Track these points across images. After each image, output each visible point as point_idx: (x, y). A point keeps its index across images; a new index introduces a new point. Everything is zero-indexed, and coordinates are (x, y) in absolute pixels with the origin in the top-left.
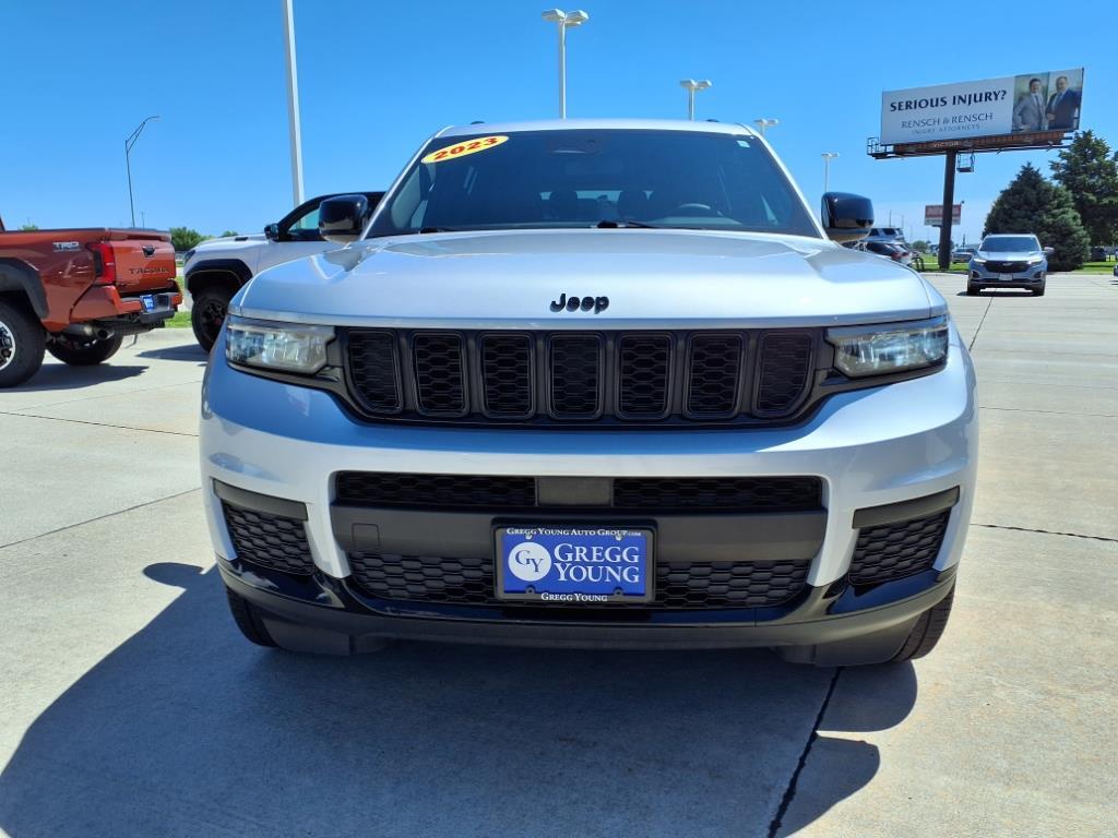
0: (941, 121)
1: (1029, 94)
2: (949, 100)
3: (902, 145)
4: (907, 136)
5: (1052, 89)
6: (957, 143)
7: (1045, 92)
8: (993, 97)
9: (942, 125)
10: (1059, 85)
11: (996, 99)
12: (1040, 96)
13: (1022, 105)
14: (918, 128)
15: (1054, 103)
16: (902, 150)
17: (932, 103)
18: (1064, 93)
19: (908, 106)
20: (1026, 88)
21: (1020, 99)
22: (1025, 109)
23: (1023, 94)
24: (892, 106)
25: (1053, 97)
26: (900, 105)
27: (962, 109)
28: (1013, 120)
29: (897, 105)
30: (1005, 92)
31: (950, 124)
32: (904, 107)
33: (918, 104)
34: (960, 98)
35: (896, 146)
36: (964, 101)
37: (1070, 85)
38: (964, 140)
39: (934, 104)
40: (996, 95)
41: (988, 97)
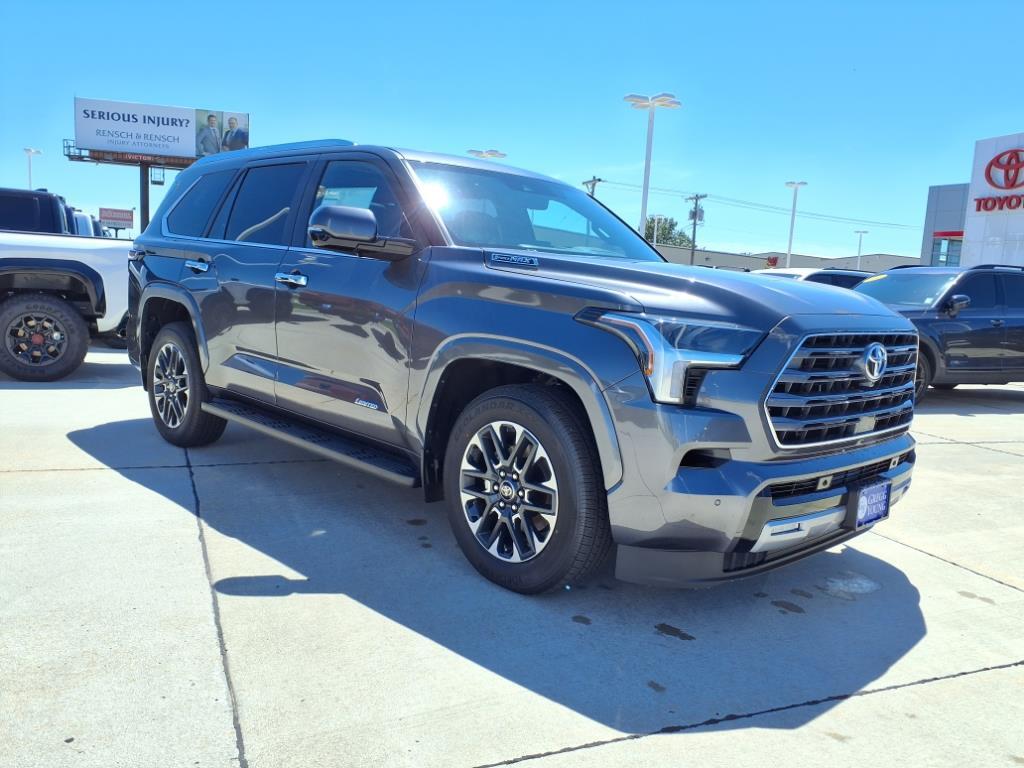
0: (134, 136)
1: (208, 127)
2: (140, 119)
3: (99, 152)
4: (102, 144)
5: (226, 127)
6: (149, 158)
7: (221, 128)
8: (178, 123)
9: (134, 139)
10: (230, 123)
11: (181, 125)
12: (217, 130)
13: (203, 135)
14: (110, 138)
15: (228, 139)
16: (98, 156)
17: (124, 118)
18: (235, 131)
19: (101, 115)
20: (205, 121)
21: (200, 130)
22: (204, 138)
23: (203, 125)
24: (85, 112)
25: (227, 133)
26: (93, 114)
27: (150, 128)
28: (197, 146)
29: (90, 113)
30: (188, 121)
31: (142, 140)
32: (97, 115)
33: (110, 116)
34: (149, 118)
35: (91, 151)
36: (154, 122)
37: (240, 126)
38: (156, 156)
39: (126, 119)
40: (181, 123)
41: (174, 122)
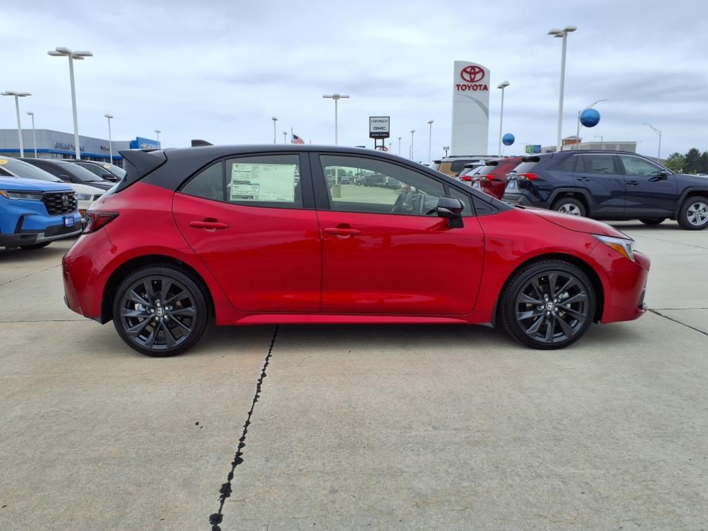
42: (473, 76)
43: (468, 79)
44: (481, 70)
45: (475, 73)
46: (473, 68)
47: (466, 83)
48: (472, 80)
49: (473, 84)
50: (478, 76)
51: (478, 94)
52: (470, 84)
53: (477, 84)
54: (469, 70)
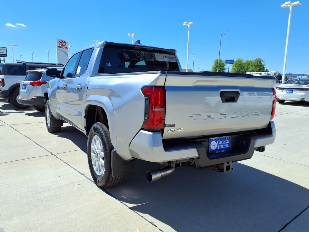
42: (62, 44)
43: (61, 44)
44: (65, 42)
45: (63, 43)
46: (62, 41)
47: (61, 46)
48: (62, 45)
49: (63, 46)
50: (64, 44)
51: (64, 50)
52: (62, 46)
53: (64, 46)
54: (61, 42)
